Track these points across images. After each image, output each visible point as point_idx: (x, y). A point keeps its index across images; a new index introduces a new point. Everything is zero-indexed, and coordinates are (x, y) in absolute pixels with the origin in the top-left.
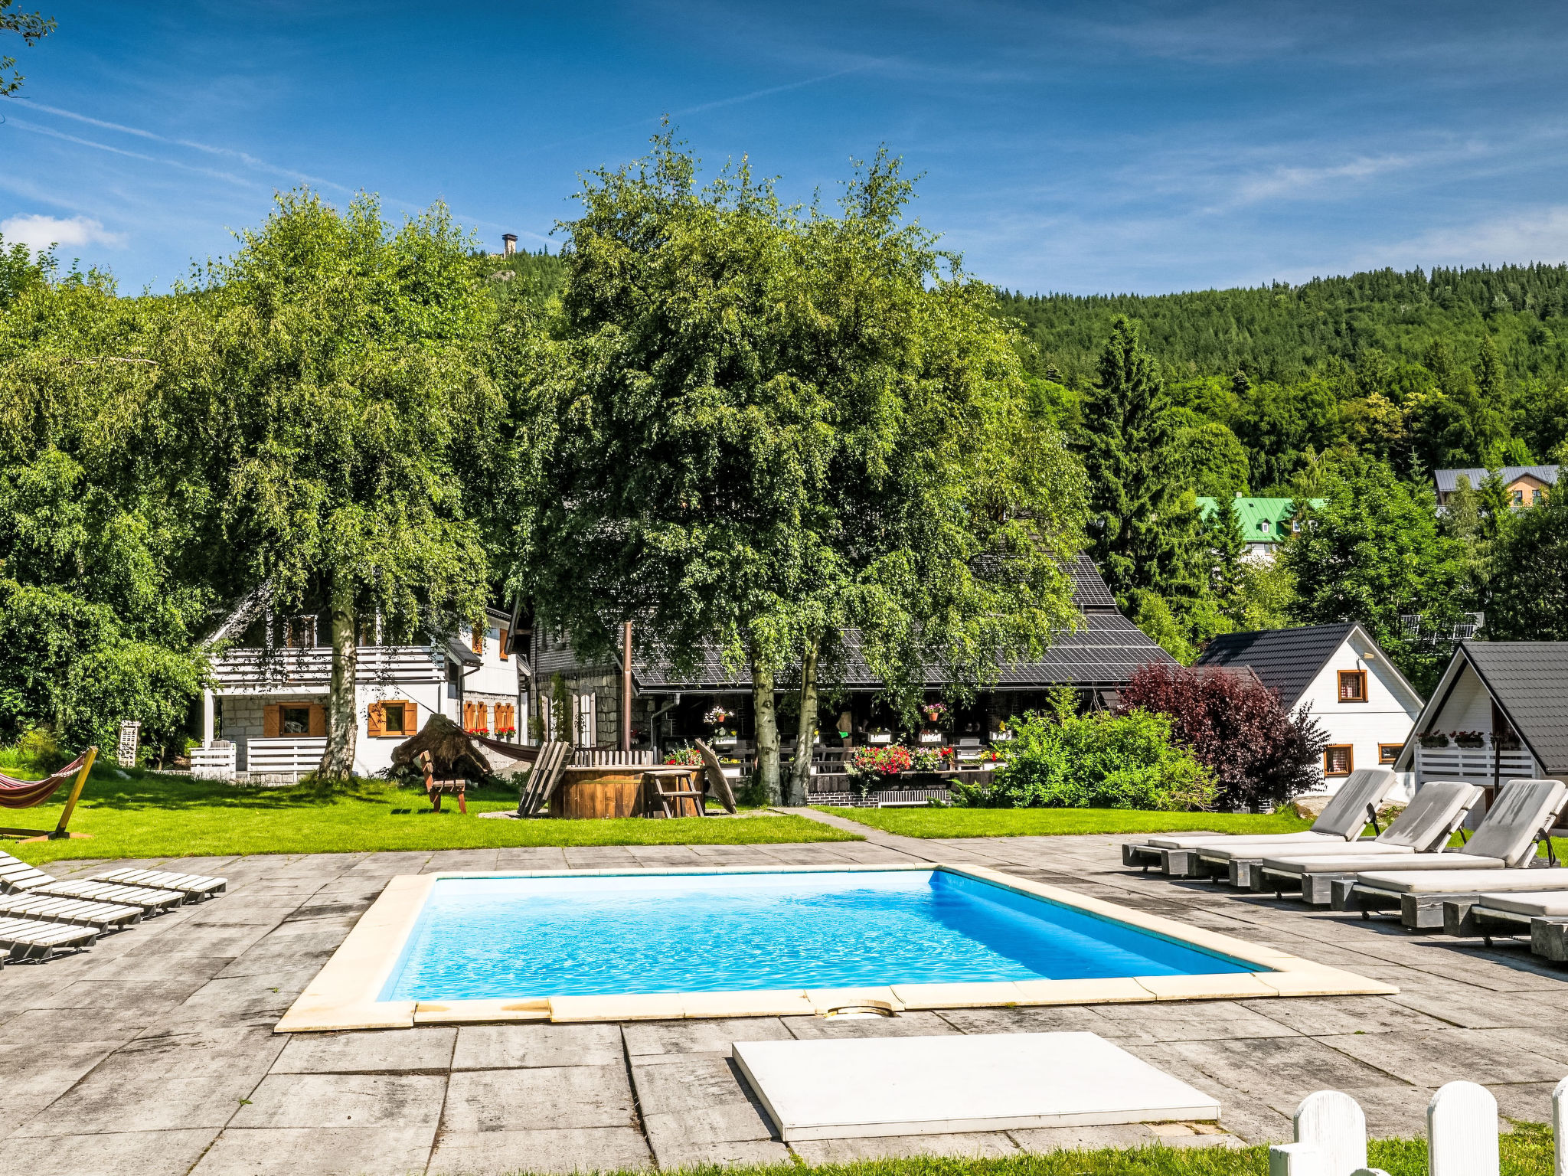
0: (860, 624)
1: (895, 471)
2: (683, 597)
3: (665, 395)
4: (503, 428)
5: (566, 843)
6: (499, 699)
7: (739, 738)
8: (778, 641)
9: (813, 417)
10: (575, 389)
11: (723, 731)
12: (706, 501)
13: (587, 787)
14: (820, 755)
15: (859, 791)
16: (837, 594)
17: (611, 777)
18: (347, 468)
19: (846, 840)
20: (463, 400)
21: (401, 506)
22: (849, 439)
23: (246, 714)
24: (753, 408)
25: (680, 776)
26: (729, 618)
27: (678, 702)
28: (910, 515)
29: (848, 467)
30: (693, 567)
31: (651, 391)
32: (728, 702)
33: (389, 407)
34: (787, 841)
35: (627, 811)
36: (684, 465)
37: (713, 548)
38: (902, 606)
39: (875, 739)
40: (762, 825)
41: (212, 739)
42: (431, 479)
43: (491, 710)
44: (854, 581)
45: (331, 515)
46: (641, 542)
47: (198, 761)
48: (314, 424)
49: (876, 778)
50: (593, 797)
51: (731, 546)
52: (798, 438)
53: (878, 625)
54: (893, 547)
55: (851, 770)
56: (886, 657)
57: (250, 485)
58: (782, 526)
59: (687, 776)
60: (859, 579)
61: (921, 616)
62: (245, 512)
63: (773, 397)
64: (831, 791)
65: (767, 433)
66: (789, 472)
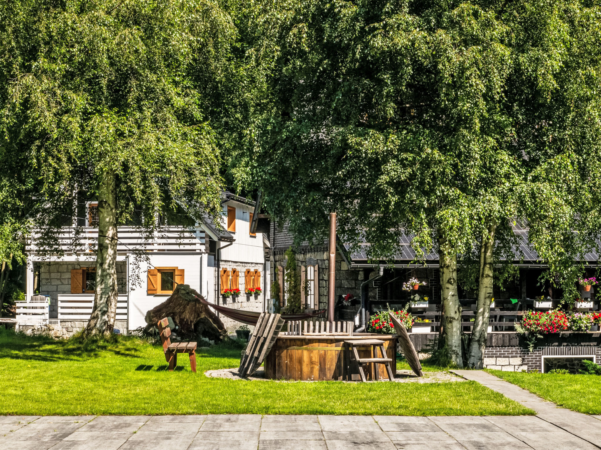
0: (530, 215)
1: (562, 87)
2: (381, 192)
3: (368, 21)
4: (234, 50)
5: (266, 410)
6: (248, 267)
7: (430, 303)
8: (461, 229)
9: (491, 40)
10: (295, 19)
11: (417, 297)
12: (402, 111)
13: (296, 352)
14: (495, 317)
15: (526, 346)
16: (511, 190)
17: (316, 345)
18: (104, 82)
19: (518, 414)
20: (201, 26)
21: (148, 113)
22: (523, 59)
23: (57, 275)
24: (440, 31)
25: (375, 345)
26: (419, 209)
27: (382, 273)
28: (574, 123)
29: (523, 83)
30: (389, 167)
31: (355, 19)
32: (420, 274)
33: (136, 32)
34: (465, 414)
35: (330, 374)
36: (383, 80)
37: (406, 151)
38: (566, 201)
39: (539, 305)
40: (444, 393)
41: (32, 294)
42: (172, 91)
43: (242, 274)
44: (525, 179)
45: (89, 119)
46: (346, 146)
47: (22, 310)
48: (76, 45)
49: (539, 336)
50: (300, 361)
51: (421, 150)
52: (479, 57)
53: (546, 217)
54: (559, 151)
55: (519, 329)
56: (551, 245)
57: (26, 95)
58: (465, 132)
59: (381, 345)
60: (529, 178)
61: (583, 210)
62: (23, 118)
63: (458, 23)
64: (503, 346)
65: (452, 53)
66: (471, 86)
